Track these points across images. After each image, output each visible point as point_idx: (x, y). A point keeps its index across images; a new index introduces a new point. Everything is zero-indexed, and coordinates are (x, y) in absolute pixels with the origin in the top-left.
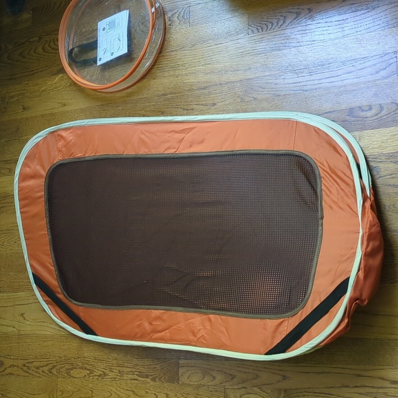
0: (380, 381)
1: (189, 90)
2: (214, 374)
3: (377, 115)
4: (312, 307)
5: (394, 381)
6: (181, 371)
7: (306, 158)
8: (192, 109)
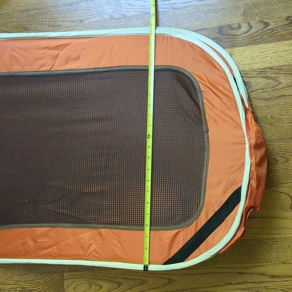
0: (260, 276)
1: (54, 6)
2: (101, 283)
3: (246, 33)
5: (273, 276)
6: (66, 283)
7: (185, 72)
8: (59, 26)
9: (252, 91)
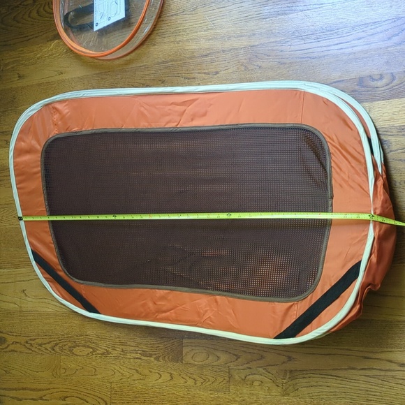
0: (388, 363)
1: (191, 58)
2: (219, 354)
3: (388, 85)
4: (322, 291)
5: (403, 364)
6: (185, 350)
7: (315, 132)
8: (194, 78)
9: (391, 151)
